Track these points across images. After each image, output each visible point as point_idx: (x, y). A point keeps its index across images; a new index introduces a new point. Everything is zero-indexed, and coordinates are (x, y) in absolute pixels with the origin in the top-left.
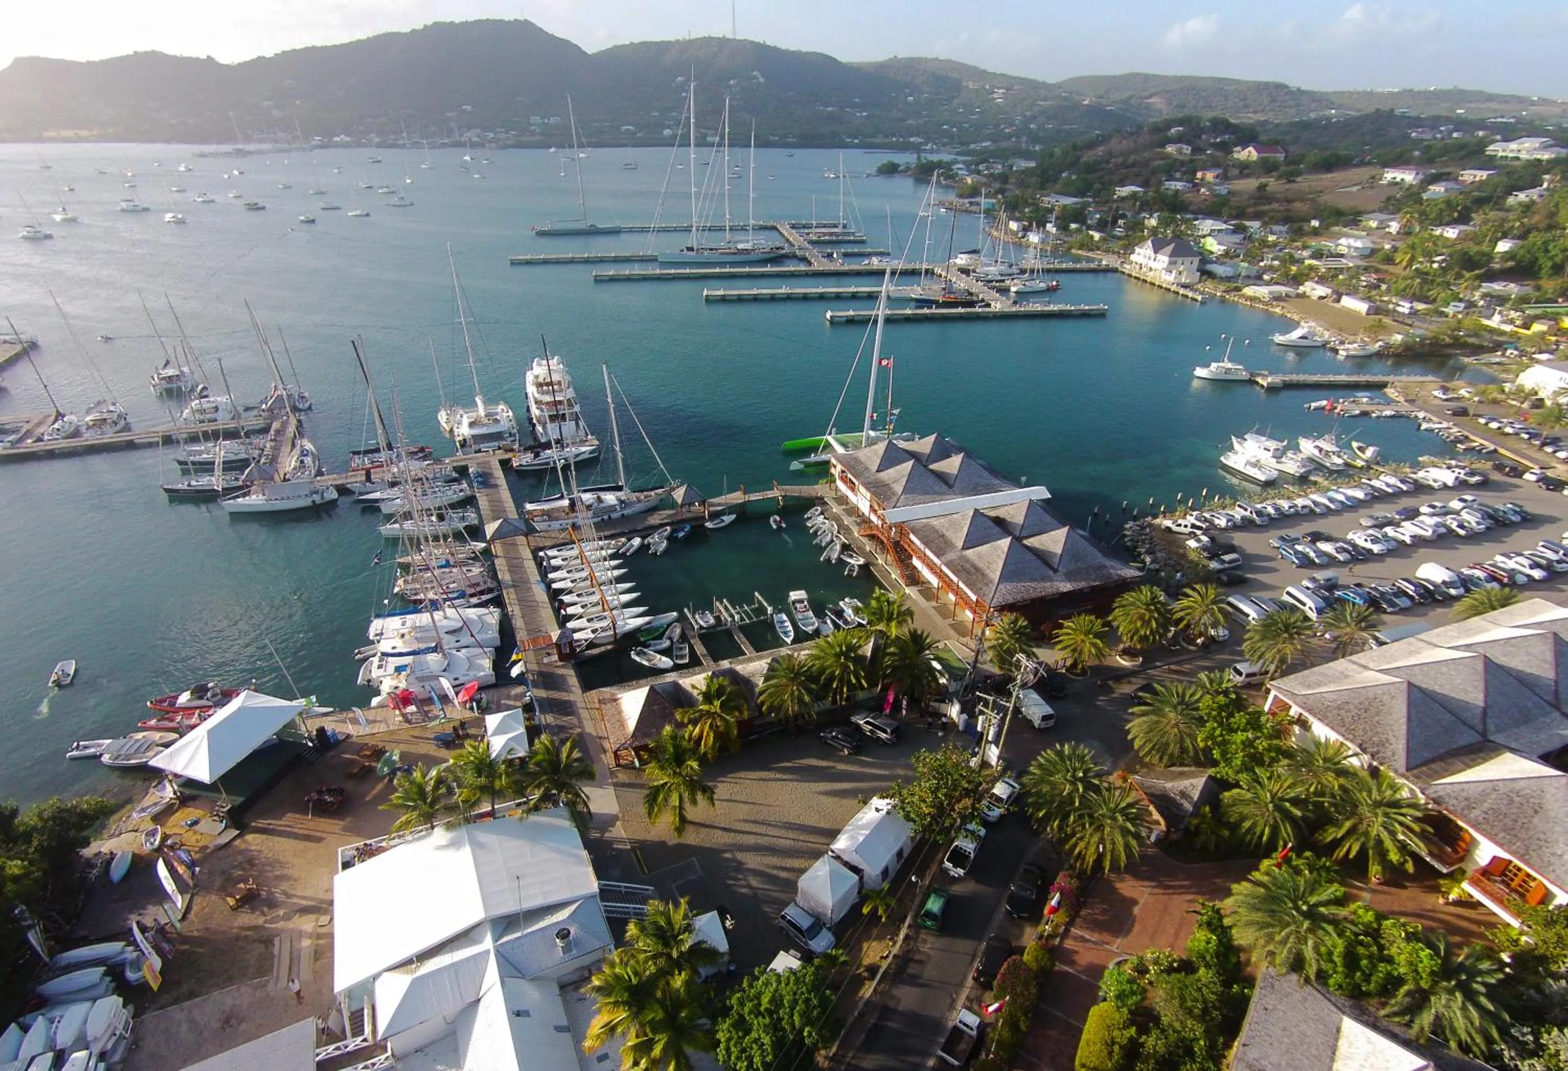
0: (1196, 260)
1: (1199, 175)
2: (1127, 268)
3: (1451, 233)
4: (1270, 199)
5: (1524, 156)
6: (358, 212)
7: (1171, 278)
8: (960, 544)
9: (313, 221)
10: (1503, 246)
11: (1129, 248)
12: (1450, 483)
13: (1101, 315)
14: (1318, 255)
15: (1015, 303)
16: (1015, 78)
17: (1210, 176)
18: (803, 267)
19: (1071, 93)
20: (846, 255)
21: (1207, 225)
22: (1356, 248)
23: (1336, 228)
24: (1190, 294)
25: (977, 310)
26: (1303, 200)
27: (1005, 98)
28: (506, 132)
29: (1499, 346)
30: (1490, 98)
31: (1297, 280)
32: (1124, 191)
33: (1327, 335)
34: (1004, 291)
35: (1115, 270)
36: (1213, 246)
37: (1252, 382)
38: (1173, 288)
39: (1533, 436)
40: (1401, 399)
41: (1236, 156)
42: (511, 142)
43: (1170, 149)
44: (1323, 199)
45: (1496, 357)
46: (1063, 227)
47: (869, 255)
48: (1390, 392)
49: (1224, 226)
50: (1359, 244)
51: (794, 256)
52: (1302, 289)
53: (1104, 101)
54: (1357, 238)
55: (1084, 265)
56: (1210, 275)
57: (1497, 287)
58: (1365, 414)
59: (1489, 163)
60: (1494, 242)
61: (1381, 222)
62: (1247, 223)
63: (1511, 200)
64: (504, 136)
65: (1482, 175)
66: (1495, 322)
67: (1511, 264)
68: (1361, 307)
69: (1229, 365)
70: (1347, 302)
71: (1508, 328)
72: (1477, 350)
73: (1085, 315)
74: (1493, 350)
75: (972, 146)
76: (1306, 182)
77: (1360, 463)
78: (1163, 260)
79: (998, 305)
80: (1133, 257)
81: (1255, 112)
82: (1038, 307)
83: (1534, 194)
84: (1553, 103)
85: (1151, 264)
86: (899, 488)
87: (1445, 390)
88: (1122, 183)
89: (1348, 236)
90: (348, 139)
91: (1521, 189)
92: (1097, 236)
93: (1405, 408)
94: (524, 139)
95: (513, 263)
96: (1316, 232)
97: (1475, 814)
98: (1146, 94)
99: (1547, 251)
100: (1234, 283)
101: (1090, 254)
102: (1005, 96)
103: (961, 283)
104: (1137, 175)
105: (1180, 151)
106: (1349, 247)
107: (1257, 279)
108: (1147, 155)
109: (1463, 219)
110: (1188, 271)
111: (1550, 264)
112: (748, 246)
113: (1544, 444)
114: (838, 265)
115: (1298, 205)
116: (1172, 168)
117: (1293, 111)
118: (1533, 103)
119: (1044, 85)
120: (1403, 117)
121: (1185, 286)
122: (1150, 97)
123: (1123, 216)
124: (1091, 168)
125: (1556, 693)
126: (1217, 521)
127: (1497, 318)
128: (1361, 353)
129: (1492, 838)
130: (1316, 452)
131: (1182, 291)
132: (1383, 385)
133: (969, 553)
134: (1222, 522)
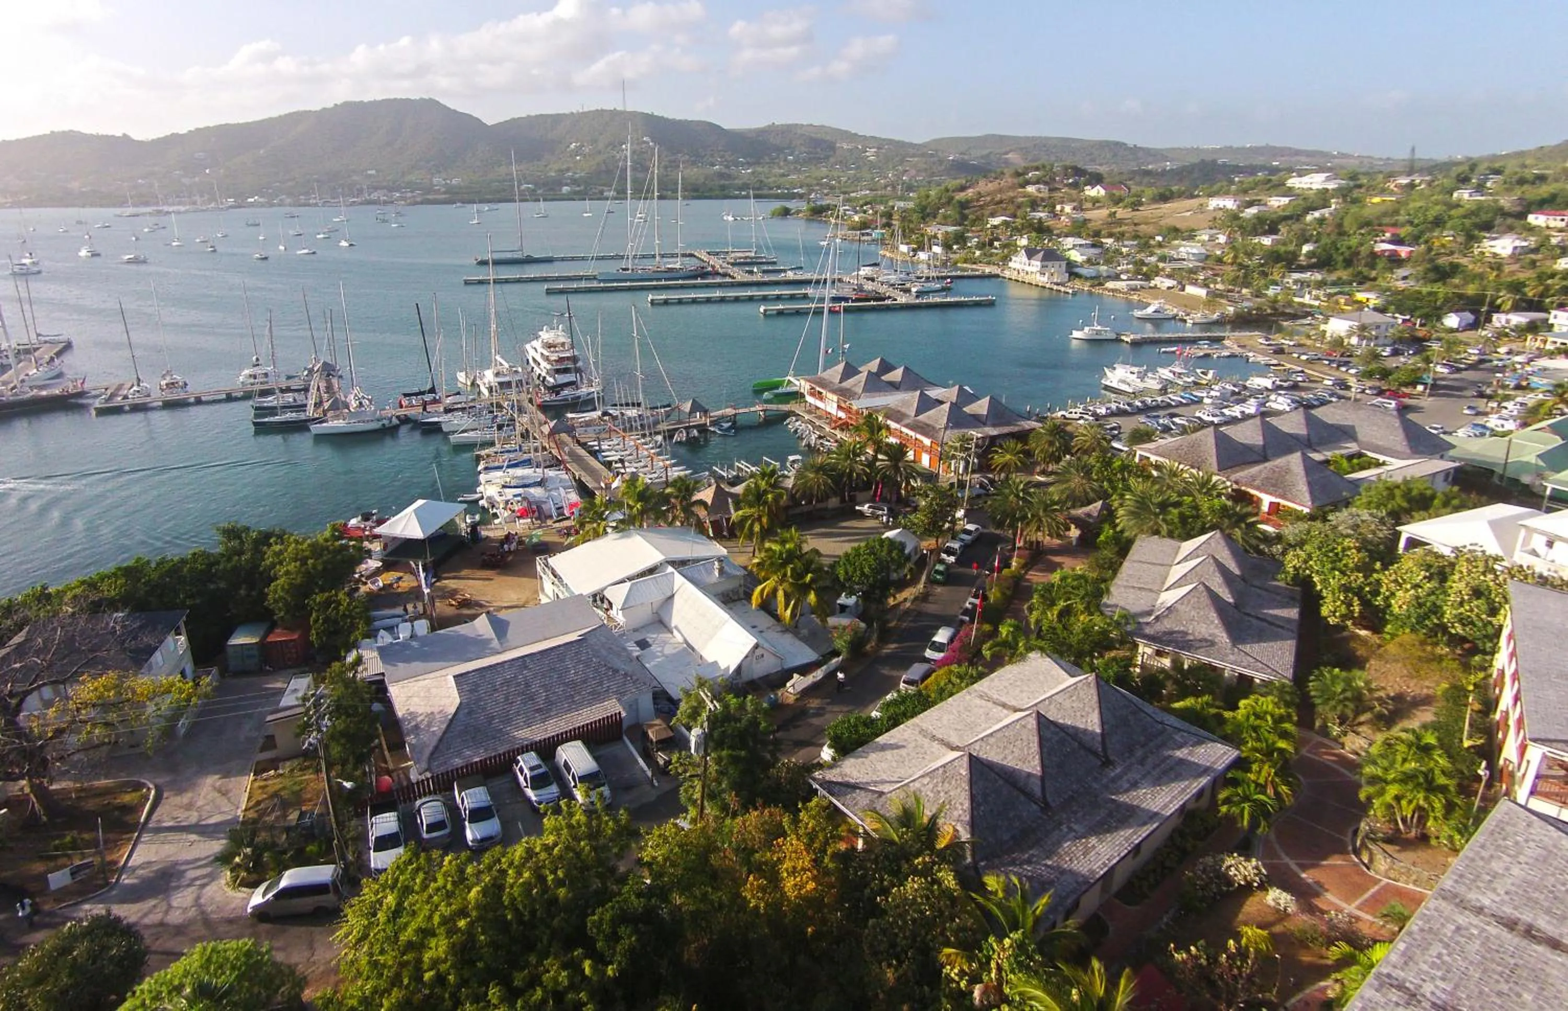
0: (1064, 264)
1: (1058, 207)
2: (1007, 274)
3: (1267, 241)
4: (1120, 222)
5: (1315, 187)
6: (306, 251)
7: (1045, 279)
8: (913, 414)
9: (266, 258)
10: (1306, 248)
11: (1006, 259)
12: (1270, 387)
13: (991, 304)
14: (1163, 259)
15: (917, 297)
16: (884, 140)
17: (1068, 209)
18: (728, 280)
19: (936, 151)
20: (765, 272)
21: (1069, 242)
22: (1194, 254)
23: (1176, 242)
24: (1063, 289)
25: (886, 302)
26: (1146, 224)
27: (878, 156)
28: (412, 192)
29: (1308, 314)
30: (1298, 153)
31: (1147, 277)
32: (996, 221)
33: (1175, 311)
34: (908, 291)
35: (997, 276)
36: (1076, 256)
37: (1118, 340)
38: (1048, 286)
39: (1331, 361)
40: (1235, 347)
41: (1087, 193)
42: (419, 199)
43: (1031, 189)
44: (1162, 223)
45: (1308, 320)
46: (947, 247)
47: (785, 271)
48: (1226, 342)
49: (1084, 242)
50: (1195, 251)
51: (717, 274)
52: (1153, 283)
53: (966, 157)
54: (1192, 247)
55: (970, 273)
56: (1078, 276)
57: (1307, 276)
58: (1207, 356)
59: (1289, 192)
60: (1300, 246)
61: (1211, 236)
62: (1104, 240)
63: (1309, 218)
64: (409, 195)
65: (1285, 200)
66: (1307, 300)
67: (1314, 260)
68: (1202, 292)
69: (1099, 328)
70: (1190, 290)
71: (1316, 303)
72: (1294, 317)
73: (977, 304)
74: (1305, 317)
75: (853, 195)
76: (1148, 211)
77: (1204, 382)
78: (1036, 264)
79: (902, 299)
80: (1011, 264)
81: (1101, 165)
82: (938, 300)
83: (1326, 212)
84: (1352, 157)
85: (1028, 268)
86: (859, 390)
87: (1268, 339)
88: (993, 215)
89: (1185, 246)
90: (261, 200)
91: (1315, 209)
92: (978, 253)
93: (1237, 350)
94: (430, 197)
95: (467, 283)
96: (1160, 245)
97: (1257, 483)
98: (1004, 150)
99: (1337, 249)
100: (1098, 281)
101: (974, 266)
102: (877, 155)
103: (869, 286)
104: (1005, 209)
105: (1039, 190)
106: (1188, 253)
107: (1117, 277)
108: (1011, 194)
109: (1273, 230)
110: (1057, 272)
111: (1341, 258)
112: (678, 266)
113: (1339, 366)
114: (758, 277)
115: (1143, 227)
116: (1034, 204)
117: (1133, 163)
118: (1334, 157)
119: (911, 145)
120: (1224, 165)
121: (1058, 284)
122: (1007, 153)
123: (998, 239)
124: (964, 205)
125: (1309, 440)
126: (1098, 411)
127: (1307, 296)
128: (1204, 321)
129: (1267, 493)
130: (1171, 375)
131: (1055, 287)
132: (1223, 338)
133: (920, 417)
134: (1102, 411)
